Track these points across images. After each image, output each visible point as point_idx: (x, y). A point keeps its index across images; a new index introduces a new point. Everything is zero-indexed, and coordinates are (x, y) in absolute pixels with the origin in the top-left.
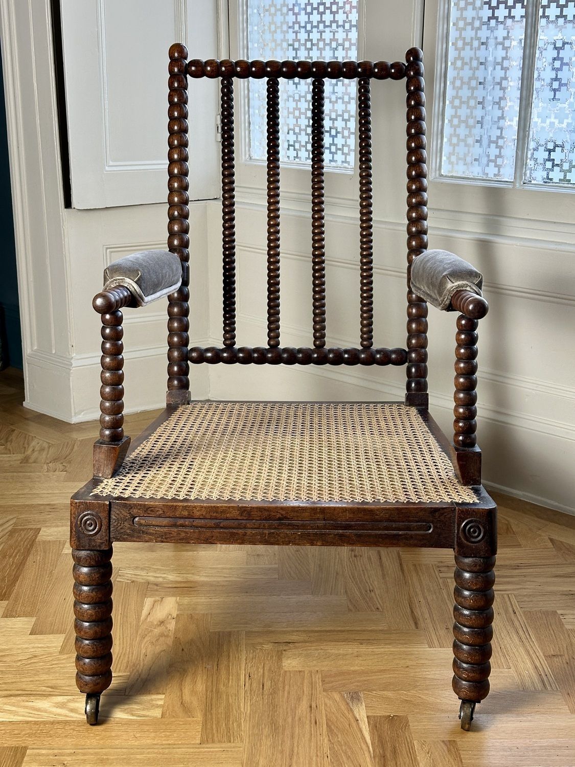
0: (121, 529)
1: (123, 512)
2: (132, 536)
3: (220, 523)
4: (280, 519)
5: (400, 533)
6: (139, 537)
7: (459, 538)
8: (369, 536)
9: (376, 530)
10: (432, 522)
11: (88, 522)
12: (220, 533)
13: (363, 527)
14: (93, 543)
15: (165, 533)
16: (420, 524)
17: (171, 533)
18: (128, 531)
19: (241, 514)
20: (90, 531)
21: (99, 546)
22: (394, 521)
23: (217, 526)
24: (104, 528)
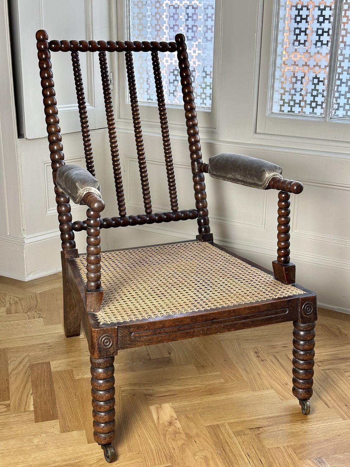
0: (124, 341)
1: (125, 331)
2: (131, 344)
3: (180, 328)
4: (212, 320)
5: (273, 316)
6: (135, 344)
7: (301, 314)
8: (258, 321)
9: (261, 317)
10: (288, 308)
11: (105, 341)
12: (180, 334)
13: (254, 316)
14: (109, 353)
15: (150, 339)
16: (281, 310)
17: (153, 339)
18: (129, 342)
19: (192, 321)
20: (107, 346)
21: (112, 354)
22: (270, 310)
23: (179, 330)
24: (115, 343)
